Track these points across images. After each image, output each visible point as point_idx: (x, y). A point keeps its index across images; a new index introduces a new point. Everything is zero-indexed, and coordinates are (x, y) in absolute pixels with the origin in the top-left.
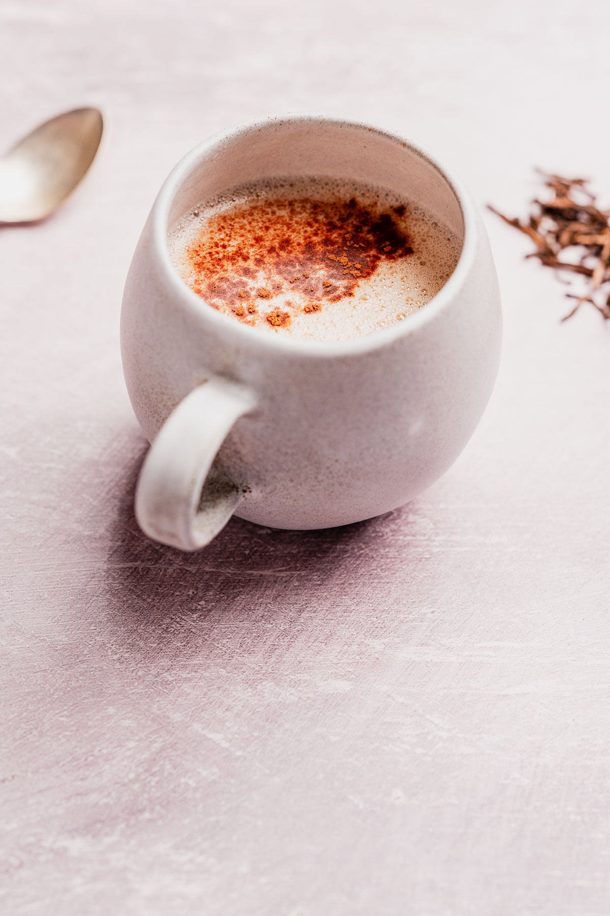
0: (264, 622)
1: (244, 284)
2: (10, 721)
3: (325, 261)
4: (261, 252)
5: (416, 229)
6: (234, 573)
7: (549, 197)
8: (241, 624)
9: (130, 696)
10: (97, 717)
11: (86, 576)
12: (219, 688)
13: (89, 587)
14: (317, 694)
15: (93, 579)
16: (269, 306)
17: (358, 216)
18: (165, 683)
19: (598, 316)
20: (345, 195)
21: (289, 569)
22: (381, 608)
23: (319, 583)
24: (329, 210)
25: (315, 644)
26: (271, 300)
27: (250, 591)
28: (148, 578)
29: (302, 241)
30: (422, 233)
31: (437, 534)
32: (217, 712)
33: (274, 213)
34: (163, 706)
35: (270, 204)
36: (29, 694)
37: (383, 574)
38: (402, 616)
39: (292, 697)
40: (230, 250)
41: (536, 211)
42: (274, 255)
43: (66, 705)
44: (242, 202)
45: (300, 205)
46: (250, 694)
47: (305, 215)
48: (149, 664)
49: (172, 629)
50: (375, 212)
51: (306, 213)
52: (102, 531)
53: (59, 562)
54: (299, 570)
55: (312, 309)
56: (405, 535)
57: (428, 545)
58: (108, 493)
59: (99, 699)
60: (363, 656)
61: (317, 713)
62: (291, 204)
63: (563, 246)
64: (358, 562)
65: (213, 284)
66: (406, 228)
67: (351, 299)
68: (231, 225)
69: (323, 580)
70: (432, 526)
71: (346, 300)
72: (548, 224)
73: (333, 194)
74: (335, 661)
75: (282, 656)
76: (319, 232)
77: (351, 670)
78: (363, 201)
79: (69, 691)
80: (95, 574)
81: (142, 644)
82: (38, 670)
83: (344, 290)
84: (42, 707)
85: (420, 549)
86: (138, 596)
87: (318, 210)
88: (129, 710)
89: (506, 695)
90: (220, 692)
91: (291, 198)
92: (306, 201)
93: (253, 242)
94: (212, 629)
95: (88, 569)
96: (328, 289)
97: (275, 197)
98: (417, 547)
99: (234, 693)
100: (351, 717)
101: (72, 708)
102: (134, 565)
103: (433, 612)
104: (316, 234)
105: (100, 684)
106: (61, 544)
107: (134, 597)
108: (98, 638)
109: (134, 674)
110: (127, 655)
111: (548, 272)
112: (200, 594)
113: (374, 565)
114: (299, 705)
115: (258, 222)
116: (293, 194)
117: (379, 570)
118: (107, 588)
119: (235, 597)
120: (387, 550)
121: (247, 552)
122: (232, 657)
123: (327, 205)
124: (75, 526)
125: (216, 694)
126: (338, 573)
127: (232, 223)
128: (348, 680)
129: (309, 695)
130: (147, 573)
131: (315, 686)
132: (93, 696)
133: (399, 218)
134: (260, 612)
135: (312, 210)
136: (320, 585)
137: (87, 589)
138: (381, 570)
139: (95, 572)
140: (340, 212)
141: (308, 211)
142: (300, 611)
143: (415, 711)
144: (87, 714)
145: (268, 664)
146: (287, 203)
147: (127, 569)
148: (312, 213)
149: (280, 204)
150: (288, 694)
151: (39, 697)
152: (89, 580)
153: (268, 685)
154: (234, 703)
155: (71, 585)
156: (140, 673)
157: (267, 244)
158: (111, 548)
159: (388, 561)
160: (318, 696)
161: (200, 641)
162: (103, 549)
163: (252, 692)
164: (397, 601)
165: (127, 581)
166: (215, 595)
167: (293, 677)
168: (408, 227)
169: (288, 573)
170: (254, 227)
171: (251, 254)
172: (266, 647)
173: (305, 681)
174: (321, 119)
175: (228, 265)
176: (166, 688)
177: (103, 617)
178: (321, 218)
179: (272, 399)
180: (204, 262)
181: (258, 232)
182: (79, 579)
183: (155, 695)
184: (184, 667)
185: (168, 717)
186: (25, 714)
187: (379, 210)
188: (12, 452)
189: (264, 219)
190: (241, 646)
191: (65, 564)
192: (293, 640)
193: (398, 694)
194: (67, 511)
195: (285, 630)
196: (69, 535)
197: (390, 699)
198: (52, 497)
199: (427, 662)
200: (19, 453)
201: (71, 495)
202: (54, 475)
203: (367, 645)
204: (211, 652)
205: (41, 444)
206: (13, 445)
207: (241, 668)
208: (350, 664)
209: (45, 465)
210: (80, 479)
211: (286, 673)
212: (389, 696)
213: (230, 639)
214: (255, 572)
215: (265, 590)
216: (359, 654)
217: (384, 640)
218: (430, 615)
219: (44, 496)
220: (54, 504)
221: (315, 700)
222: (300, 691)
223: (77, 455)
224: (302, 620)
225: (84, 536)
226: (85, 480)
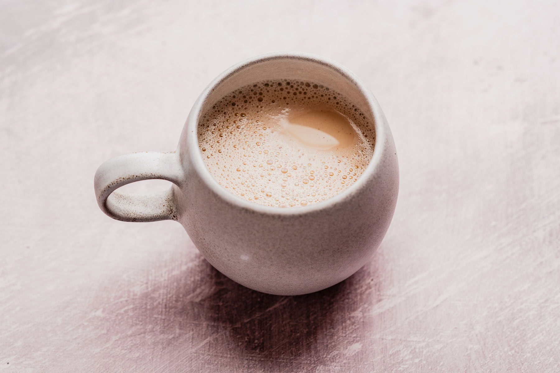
6: (261, 315)
11: (188, 361)
13: (193, 367)
14: (348, 358)
15: (193, 361)
25: (328, 331)
27: (275, 321)
28: (219, 344)
38: (359, 291)
39: (336, 368)
52: (177, 331)
53: (168, 362)
58: (166, 308)
60: (355, 324)
61: (355, 370)
74: (344, 335)
75: (316, 347)
77: (355, 335)
80: (191, 358)
86: (222, 357)
89: (437, 306)
94: (271, 353)
95: (186, 357)
100: (372, 361)
102: (207, 341)
103: (372, 280)
106: (163, 351)
107: (220, 358)
112: (252, 337)
114: (343, 370)
118: (203, 362)
119: (270, 328)
121: (259, 300)
122: (292, 363)
124: (162, 336)
128: (357, 342)
129: (344, 362)
131: (344, 355)
137: (193, 369)
139: (191, 356)
142: (308, 317)
143: (401, 340)
145: (312, 356)
147: (206, 345)
150: (334, 367)
152: (190, 362)
153: (320, 368)
155: (183, 371)
158: (189, 338)
160: (349, 359)
165: (210, 352)
167: (329, 356)
172: (305, 347)
173: (337, 355)
182: (185, 365)
188: (99, 313)
190: (292, 354)
191: (172, 361)
192: (315, 336)
193: (386, 335)
194: (152, 331)
195: (307, 332)
196: (163, 343)
197: (384, 341)
198: (139, 327)
199: (388, 310)
200: (103, 311)
201: (148, 320)
202: (131, 314)
203: (353, 317)
204: (279, 366)
205: (112, 300)
206: (97, 309)
207: (301, 366)
208: (352, 333)
209: (122, 311)
210: (146, 308)
211: (325, 356)
212: (383, 339)
213: (283, 353)
214: (271, 309)
215: (283, 316)
216: (353, 325)
217: (360, 309)
218: (372, 283)
219: (134, 329)
220: (142, 330)
221: (349, 363)
222: (338, 362)
223: (135, 295)
224: (312, 322)
225: (170, 339)
226: (149, 307)
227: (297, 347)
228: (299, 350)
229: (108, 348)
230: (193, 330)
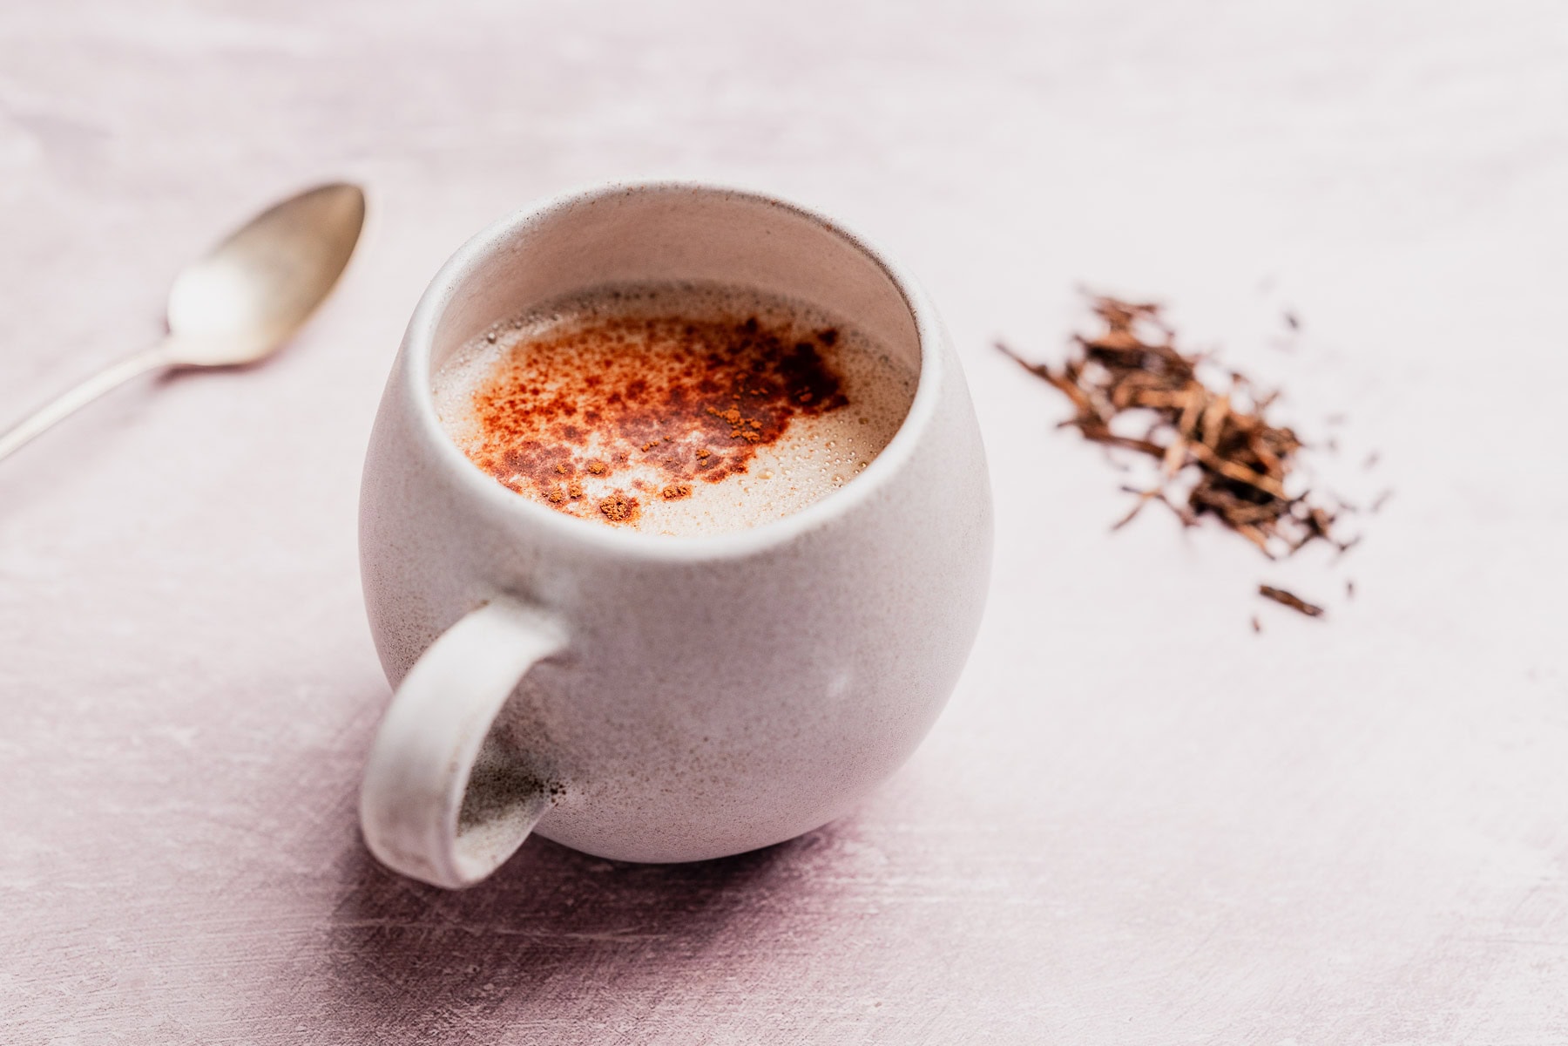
0: (591, 1019)
1: (565, 453)
3: (701, 416)
4: (596, 401)
5: (854, 367)
6: (547, 938)
7: (1097, 331)
8: (553, 1023)
11: (296, 941)
13: (298, 959)
15: (307, 947)
16: (605, 488)
17: (759, 346)
19: (1173, 523)
20: (740, 310)
21: (639, 932)
22: (791, 997)
23: (688, 954)
24: (712, 335)
26: (608, 479)
27: (571, 967)
28: (399, 944)
29: (665, 385)
30: (863, 372)
31: (891, 875)
33: (620, 339)
35: (615, 326)
37: (797, 940)
38: (825, 1011)
40: (546, 398)
41: (1077, 353)
42: (618, 406)
44: (568, 322)
45: (665, 327)
47: (671, 343)
49: (434, 1030)
50: (788, 339)
51: (674, 340)
52: (326, 866)
53: (251, 918)
54: (657, 933)
55: (676, 492)
56: (838, 876)
57: (875, 893)
58: (340, 804)
62: (651, 325)
63: (1120, 409)
64: (756, 920)
65: (514, 451)
66: (838, 364)
67: (743, 476)
68: (548, 358)
69: (695, 950)
70: (883, 860)
71: (734, 478)
72: (1095, 374)
73: (720, 309)
76: (694, 370)
78: (770, 322)
80: (310, 938)
83: (731, 463)
85: (861, 900)
86: (381, 975)
87: (695, 335)
91: (650, 315)
92: (675, 320)
93: (584, 385)
94: (503, 1030)
95: (298, 930)
96: (705, 462)
97: (624, 313)
98: (856, 895)
102: (378, 923)
103: (878, 1005)
104: (688, 374)
106: (257, 889)
107: (374, 976)
111: (1093, 450)
112: (487, 973)
113: (783, 925)
115: (593, 354)
116: (654, 309)
117: (791, 934)
118: (329, 961)
119: (546, 977)
120: (806, 900)
121: (570, 902)
123: (708, 326)
124: (282, 858)
126: (722, 938)
127: (551, 355)
130: (398, 936)
133: (826, 349)
134: (586, 1001)
135: (684, 336)
136: (690, 958)
137: (295, 964)
138: (795, 933)
139: (311, 935)
140: (729, 338)
141: (678, 337)
142: (655, 1001)
146: (643, 323)
147: (366, 930)
148: (684, 340)
149: (631, 325)
152: (299, 947)
155: (269, 957)
157: (608, 388)
158: (339, 895)
159: (807, 918)
162: (326, 896)
164: (819, 985)
165: (364, 950)
166: (511, 974)
168: (842, 363)
169: (637, 937)
170: (587, 362)
171: (580, 404)
174: (694, 185)
175: (540, 422)
177: (318, 1010)
178: (698, 347)
179: (594, 632)
180: (500, 415)
181: (592, 370)
182: (282, 947)
187: (795, 335)
188: (183, 736)
189: (604, 349)
191: (261, 922)
194: (269, 834)
196: (270, 873)
198: (246, 811)
200: (196, 737)
201: (278, 808)
202: (252, 774)
205: (234, 723)
206: (186, 725)
209: (238, 758)
210: (295, 781)
214: (581, 937)
215: (597, 967)
218: (873, 1011)
219: (233, 809)
220: (248, 823)
223: (293, 740)
224: (656, 1017)
225: (295, 875)
226: (303, 782)
229: (141, 816)
230: (362, 883)
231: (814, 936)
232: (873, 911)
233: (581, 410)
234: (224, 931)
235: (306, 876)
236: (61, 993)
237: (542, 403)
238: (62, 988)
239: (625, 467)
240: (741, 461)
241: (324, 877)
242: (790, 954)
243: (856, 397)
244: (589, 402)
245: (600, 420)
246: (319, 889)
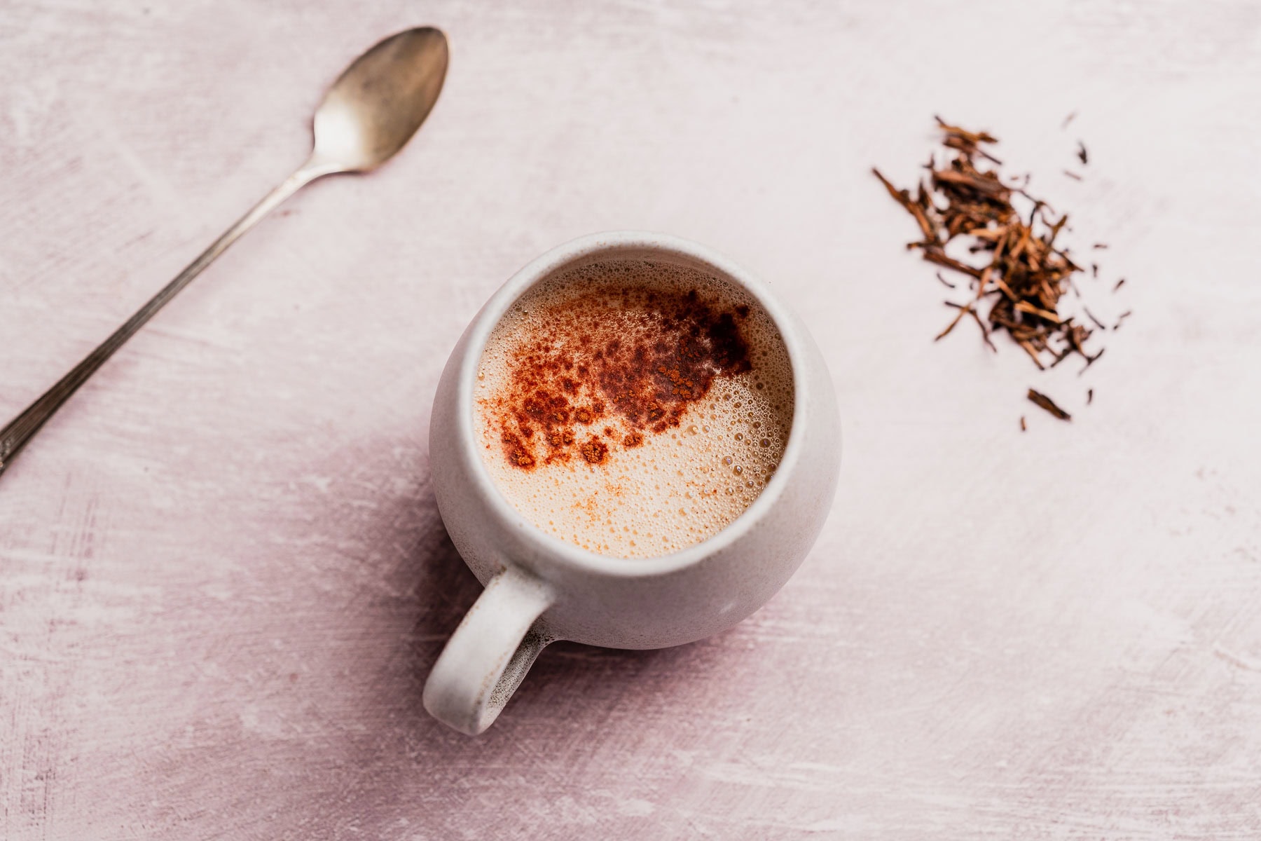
0: (570, 719)
1: (563, 402)
2: (300, 827)
3: (654, 374)
4: (586, 357)
5: (758, 337)
8: (547, 722)
9: (425, 805)
10: (389, 830)
11: (391, 650)
12: (516, 801)
13: (391, 663)
14: (616, 816)
15: (397, 654)
16: (588, 434)
17: (696, 314)
18: (462, 791)
19: (978, 332)
20: (685, 283)
22: (694, 711)
23: (633, 673)
24: (666, 303)
25: (622, 752)
26: (590, 426)
29: (632, 345)
30: (763, 344)
32: (512, 832)
33: (605, 304)
34: (456, 820)
35: (601, 292)
36: (321, 795)
37: (702, 667)
38: (715, 723)
39: (590, 818)
40: (553, 355)
42: (600, 362)
43: (358, 812)
45: (635, 294)
46: (548, 811)
47: (639, 309)
48: (446, 766)
50: (716, 310)
51: (641, 305)
52: (410, 592)
53: (363, 631)
55: (633, 441)
57: (753, 633)
58: (420, 543)
59: (393, 807)
60: (669, 771)
62: (625, 292)
63: (952, 236)
65: (531, 400)
66: (747, 333)
67: (677, 429)
68: (556, 319)
69: (638, 670)
71: (671, 430)
72: (940, 200)
73: (672, 282)
74: (640, 775)
75: (585, 764)
76: (653, 333)
77: (655, 788)
78: (704, 295)
79: (362, 795)
80: (399, 647)
81: (441, 739)
82: (332, 765)
83: (670, 416)
84: (334, 813)
85: (744, 637)
87: (655, 303)
88: (422, 822)
89: (811, 832)
90: (517, 806)
91: (625, 284)
92: (641, 289)
93: (579, 343)
95: (392, 641)
96: (653, 414)
97: (608, 283)
98: (742, 633)
99: (531, 809)
101: (364, 816)
103: (748, 720)
104: (648, 336)
105: (395, 787)
106: (367, 607)
108: (397, 730)
109: (430, 778)
110: (424, 753)
114: (597, 829)
115: (587, 316)
116: (628, 280)
117: (698, 661)
118: (410, 666)
122: (534, 762)
123: (664, 296)
124: (383, 584)
125: (513, 809)
126: (654, 661)
127: (558, 317)
128: (651, 800)
129: (610, 817)
131: (616, 806)
132: (387, 802)
133: (741, 320)
134: (568, 706)
135: (647, 302)
136: (633, 676)
137: (390, 667)
140: (678, 306)
141: (643, 304)
142: (610, 708)
144: (379, 825)
145: (570, 775)
146: (620, 291)
147: (433, 644)
148: (647, 306)
149: (612, 292)
150: (586, 814)
151: (332, 800)
152: (392, 654)
153: (567, 801)
154: (530, 822)
155: (374, 660)
156: (437, 777)
157: (594, 347)
158: (418, 615)
160: (618, 818)
161: (502, 739)
162: (410, 616)
163: (549, 808)
164: (713, 703)
167: (593, 793)
168: (750, 333)
169: (602, 658)
170: (582, 323)
171: (576, 360)
172: (570, 752)
173: (606, 799)
175: (549, 377)
176: (462, 798)
178: (657, 313)
180: (523, 369)
181: (585, 330)
182: (382, 653)
183: (449, 806)
184: (482, 772)
185: (461, 835)
186: (316, 820)
187: (721, 306)
188: (322, 484)
190: (544, 749)
191: (369, 634)
192: (598, 745)
193: (700, 822)
194: (375, 565)
195: (591, 732)
196: (375, 596)
197: (690, 828)
198: (361, 546)
199: (735, 785)
200: (330, 485)
201: (381, 544)
202: (365, 517)
203: (675, 758)
204: (512, 754)
205: (354, 475)
206: (324, 475)
207: (541, 777)
208: (654, 780)
209: (356, 503)
210: (392, 523)
211: (587, 787)
212: (690, 824)
213: (533, 738)
216: (665, 769)
217: (694, 753)
218: (745, 724)
219: (352, 544)
220: (362, 555)
221: (613, 824)
222: (599, 811)
223: (391, 491)
224: (610, 721)
225: (391, 598)
226: (397, 524)
227: (560, 744)
228: (558, 750)
229: (296, 547)
230: (432, 607)
231: (712, 664)
232: (751, 646)
233: (575, 365)
234: (347, 639)
235: (397, 599)
236: (247, 681)
237: (550, 359)
238: (248, 677)
239: (601, 416)
240: (677, 416)
241: (409, 601)
242: (696, 678)
243: (757, 364)
244: (581, 358)
245: (588, 374)
246: (405, 610)
